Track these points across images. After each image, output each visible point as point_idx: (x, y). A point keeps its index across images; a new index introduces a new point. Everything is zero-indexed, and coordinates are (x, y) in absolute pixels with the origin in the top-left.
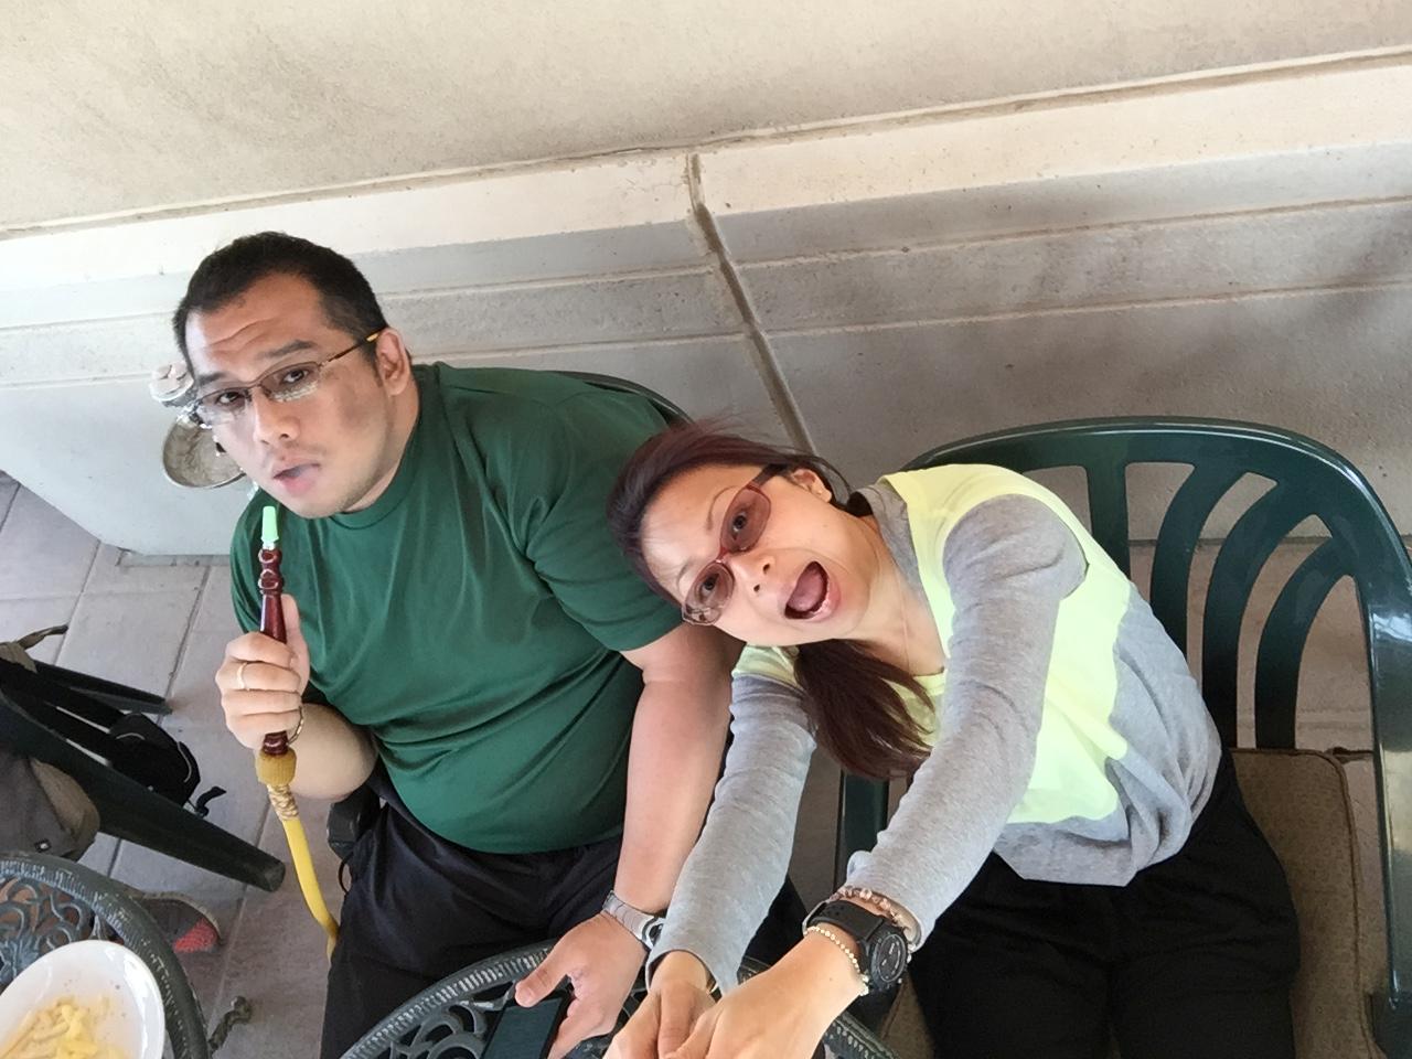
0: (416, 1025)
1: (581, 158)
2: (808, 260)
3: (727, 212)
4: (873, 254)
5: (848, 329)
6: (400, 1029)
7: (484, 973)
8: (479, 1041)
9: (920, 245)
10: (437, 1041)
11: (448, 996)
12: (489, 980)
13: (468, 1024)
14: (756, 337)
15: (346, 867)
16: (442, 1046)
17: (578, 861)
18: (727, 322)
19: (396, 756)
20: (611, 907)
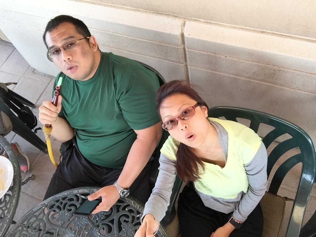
0: (67, 196)
1: (159, 14)
2: (204, 53)
3: (188, 36)
4: (218, 56)
5: (208, 70)
6: (63, 196)
7: (85, 190)
8: (79, 204)
9: (230, 57)
10: (70, 201)
11: (75, 192)
12: (85, 192)
13: (78, 200)
14: (186, 66)
15: (62, 156)
16: (71, 203)
17: (112, 171)
18: (181, 61)
19: (79, 136)
20: (116, 184)
